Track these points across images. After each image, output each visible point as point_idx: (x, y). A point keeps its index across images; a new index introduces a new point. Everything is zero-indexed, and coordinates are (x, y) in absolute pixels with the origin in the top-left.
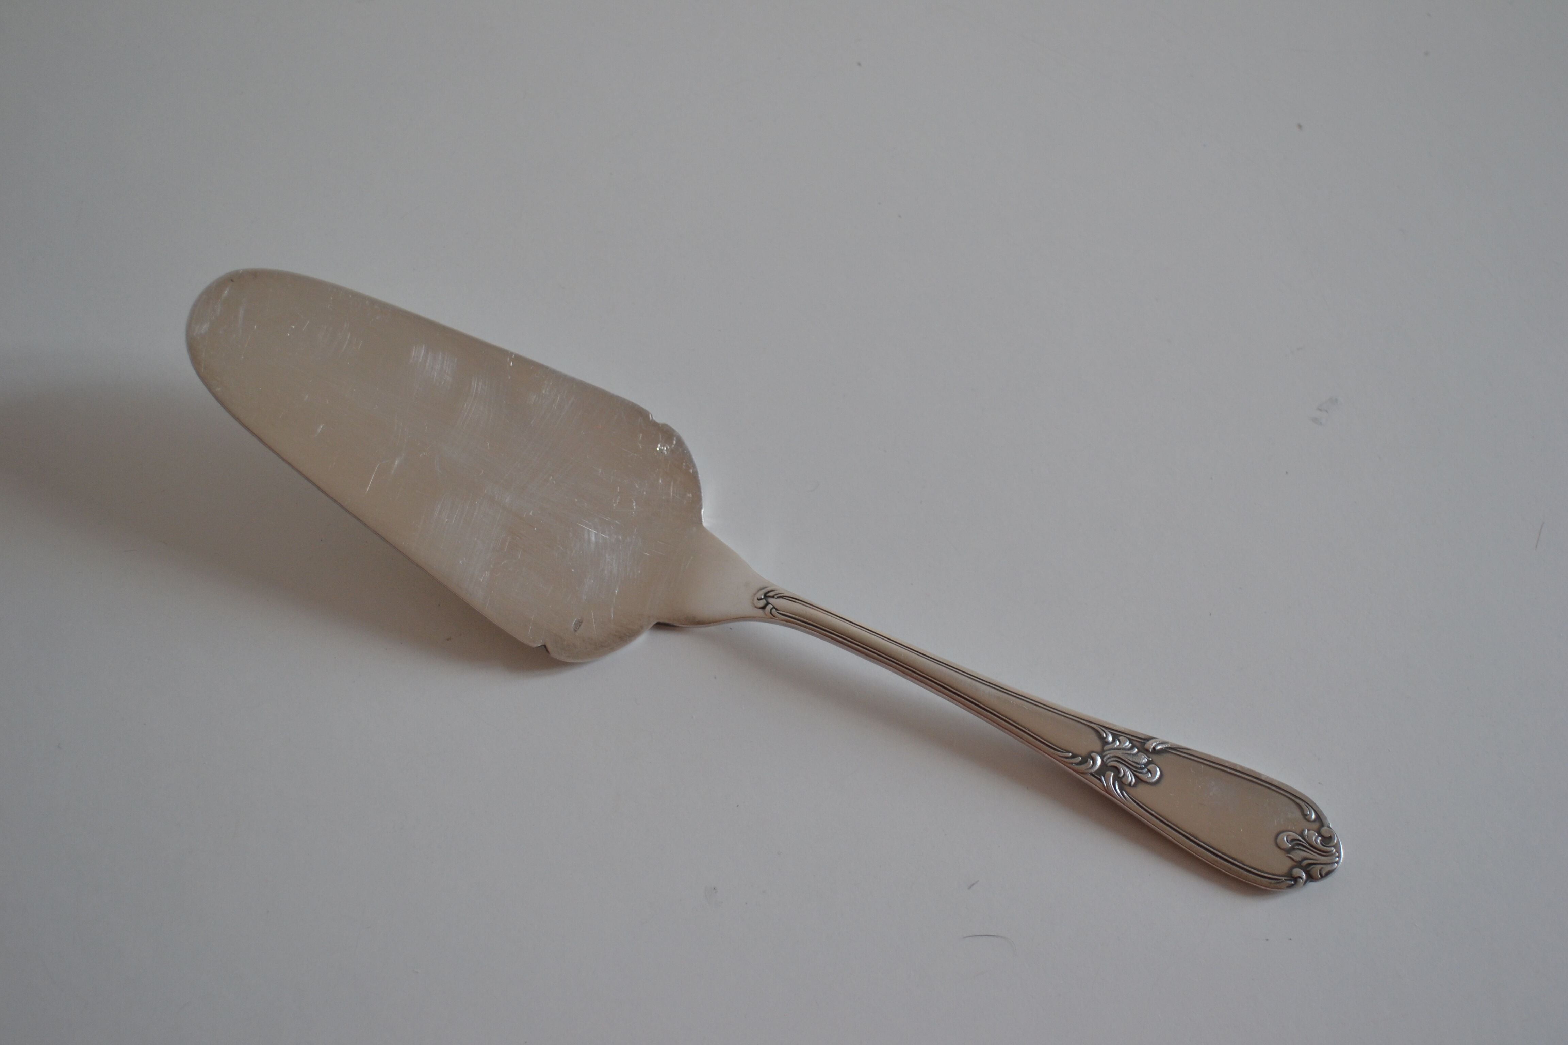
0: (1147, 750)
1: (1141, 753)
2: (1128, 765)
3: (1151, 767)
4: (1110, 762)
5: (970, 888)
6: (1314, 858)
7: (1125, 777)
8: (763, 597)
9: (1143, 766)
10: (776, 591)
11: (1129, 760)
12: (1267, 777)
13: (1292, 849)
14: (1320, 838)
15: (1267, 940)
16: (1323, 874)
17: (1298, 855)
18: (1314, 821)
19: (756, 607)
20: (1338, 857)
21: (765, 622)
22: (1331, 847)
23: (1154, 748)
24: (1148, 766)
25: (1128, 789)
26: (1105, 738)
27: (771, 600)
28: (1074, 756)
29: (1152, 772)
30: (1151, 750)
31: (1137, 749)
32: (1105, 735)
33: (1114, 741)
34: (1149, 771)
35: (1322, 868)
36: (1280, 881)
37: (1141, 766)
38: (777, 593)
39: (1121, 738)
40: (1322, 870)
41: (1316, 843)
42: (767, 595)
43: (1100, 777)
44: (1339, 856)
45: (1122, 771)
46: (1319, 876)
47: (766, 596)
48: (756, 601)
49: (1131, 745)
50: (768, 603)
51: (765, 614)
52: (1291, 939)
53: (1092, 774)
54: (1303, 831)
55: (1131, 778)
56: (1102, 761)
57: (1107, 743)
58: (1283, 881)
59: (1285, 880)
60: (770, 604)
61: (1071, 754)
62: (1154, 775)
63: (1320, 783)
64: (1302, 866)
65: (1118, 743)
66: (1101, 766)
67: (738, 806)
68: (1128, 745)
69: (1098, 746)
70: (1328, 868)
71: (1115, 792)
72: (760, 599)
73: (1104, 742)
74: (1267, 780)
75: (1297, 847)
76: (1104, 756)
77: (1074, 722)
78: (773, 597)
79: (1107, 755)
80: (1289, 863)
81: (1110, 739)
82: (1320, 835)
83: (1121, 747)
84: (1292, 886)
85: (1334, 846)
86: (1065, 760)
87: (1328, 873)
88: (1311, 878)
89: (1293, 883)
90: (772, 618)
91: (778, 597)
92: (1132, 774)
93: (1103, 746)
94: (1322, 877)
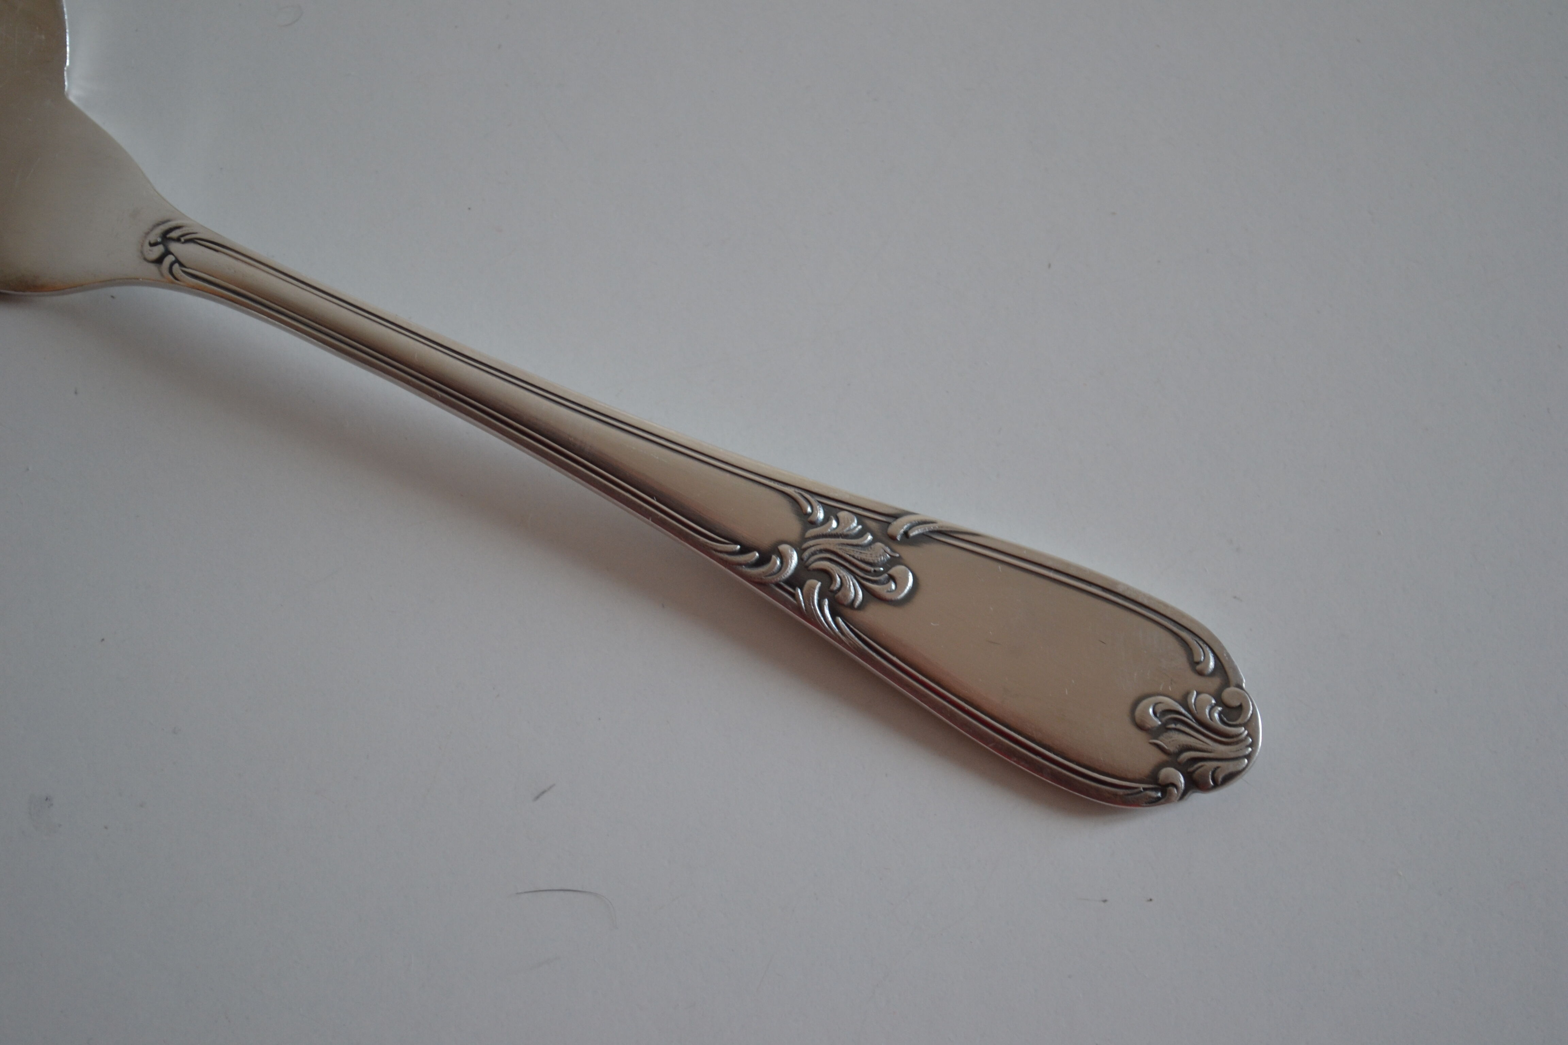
0: (893, 538)
1: (879, 544)
2: (850, 566)
3: (896, 570)
4: (813, 562)
5: (537, 798)
6: (1204, 747)
7: (843, 589)
8: (159, 240)
9: (882, 569)
10: (184, 229)
11: (853, 557)
12: (1128, 588)
13: (1164, 728)
14: (1220, 709)
15: (1105, 901)
16: (1220, 779)
17: (1174, 740)
18: (1213, 673)
19: (145, 259)
20: (1251, 745)
21: (163, 287)
22: (1240, 725)
23: (906, 534)
24: (890, 569)
25: (848, 612)
26: (810, 514)
27: (174, 247)
28: (745, 550)
29: (898, 582)
30: (899, 538)
31: (872, 535)
32: (809, 510)
33: (827, 519)
34: (892, 578)
35: (1218, 767)
36: (1136, 791)
37: (877, 569)
38: (191, 231)
39: (841, 514)
40: (1219, 770)
41: (1211, 719)
42: (168, 236)
43: (794, 589)
44: (1253, 745)
45: (838, 579)
46: (1212, 783)
47: (165, 237)
48: (147, 247)
49: (860, 527)
50: (167, 252)
51: (162, 275)
52: (1151, 900)
53: (778, 585)
54: (1187, 695)
55: (855, 592)
56: (800, 559)
57: (814, 524)
58: (1141, 791)
59: (1145, 789)
60: (170, 253)
61: (739, 547)
62: (900, 586)
63: (1235, 597)
64: (1179, 764)
65: (834, 524)
66: (797, 568)
67: (103, 640)
68: (855, 528)
69: (792, 527)
70: (1231, 767)
71: (822, 619)
72: (153, 245)
73: (808, 522)
74: (1127, 594)
75: (1173, 726)
76: (805, 549)
77: (750, 483)
78: (178, 240)
79: (811, 547)
80: (1157, 757)
81: (821, 515)
82: (1220, 702)
83: (839, 531)
84: (1155, 802)
85: (1245, 725)
86: (726, 556)
87: (1230, 777)
88: (1195, 784)
89: (1159, 794)
90: (172, 283)
91: (187, 241)
92: (857, 585)
93: (805, 530)
94: (1217, 785)
